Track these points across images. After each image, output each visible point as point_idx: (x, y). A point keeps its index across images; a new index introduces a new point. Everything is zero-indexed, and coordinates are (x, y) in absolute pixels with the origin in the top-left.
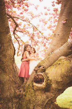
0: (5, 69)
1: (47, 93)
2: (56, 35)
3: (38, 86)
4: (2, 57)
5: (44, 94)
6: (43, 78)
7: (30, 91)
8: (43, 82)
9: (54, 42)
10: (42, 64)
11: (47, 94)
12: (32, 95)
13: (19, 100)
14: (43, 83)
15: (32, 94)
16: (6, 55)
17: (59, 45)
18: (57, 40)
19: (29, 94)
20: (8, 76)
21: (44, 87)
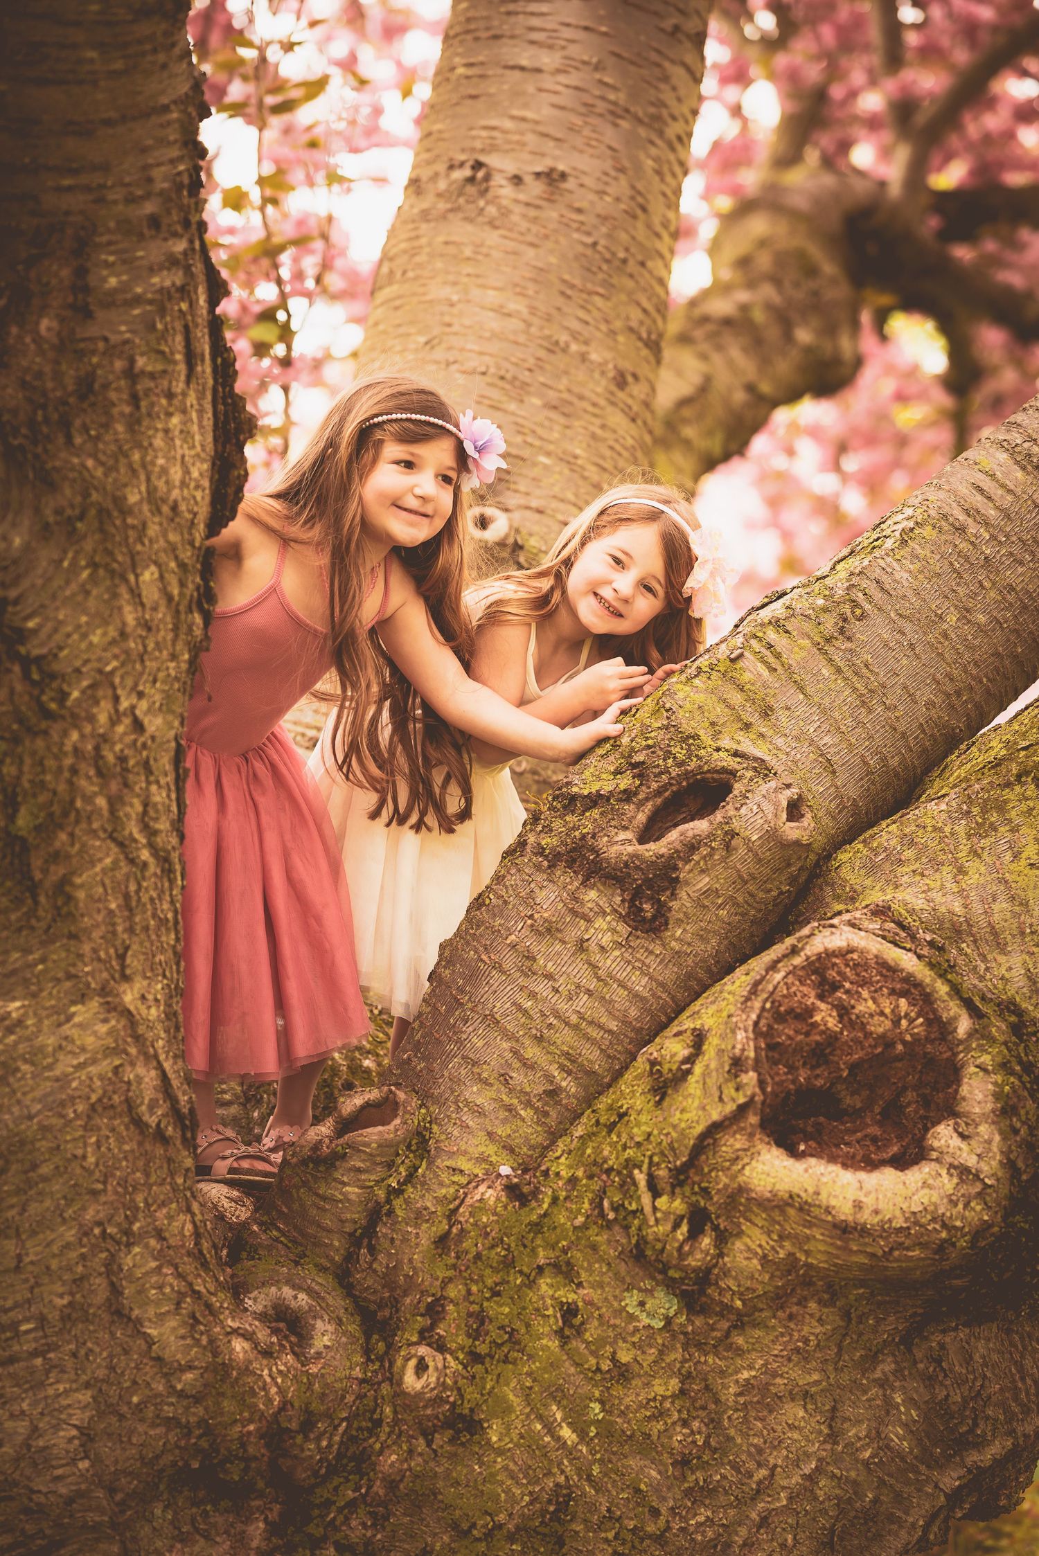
0: (56, 857)
1: (953, 1339)
2: (504, 191)
3: (866, 1217)
4: (46, 555)
5: (886, 1367)
6: (941, 1028)
7: (569, 1312)
8: (949, 1109)
9: (493, 323)
10: (716, 729)
11: (954, 1361)
12: (630, 1397)
13: (273, 1529)
14: (944, 1135)
15: (623, 1373)
16: (125, 511)
17: (580, 374)
18: (540, 275)
19: (557, 1394)
20: (82, 1013)
21: (978, 1213)
